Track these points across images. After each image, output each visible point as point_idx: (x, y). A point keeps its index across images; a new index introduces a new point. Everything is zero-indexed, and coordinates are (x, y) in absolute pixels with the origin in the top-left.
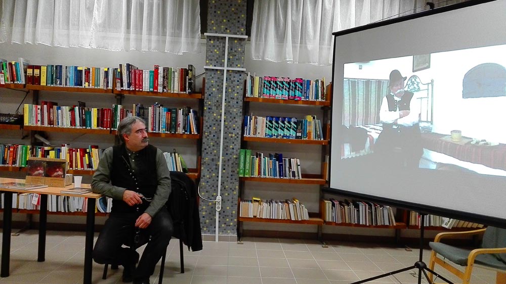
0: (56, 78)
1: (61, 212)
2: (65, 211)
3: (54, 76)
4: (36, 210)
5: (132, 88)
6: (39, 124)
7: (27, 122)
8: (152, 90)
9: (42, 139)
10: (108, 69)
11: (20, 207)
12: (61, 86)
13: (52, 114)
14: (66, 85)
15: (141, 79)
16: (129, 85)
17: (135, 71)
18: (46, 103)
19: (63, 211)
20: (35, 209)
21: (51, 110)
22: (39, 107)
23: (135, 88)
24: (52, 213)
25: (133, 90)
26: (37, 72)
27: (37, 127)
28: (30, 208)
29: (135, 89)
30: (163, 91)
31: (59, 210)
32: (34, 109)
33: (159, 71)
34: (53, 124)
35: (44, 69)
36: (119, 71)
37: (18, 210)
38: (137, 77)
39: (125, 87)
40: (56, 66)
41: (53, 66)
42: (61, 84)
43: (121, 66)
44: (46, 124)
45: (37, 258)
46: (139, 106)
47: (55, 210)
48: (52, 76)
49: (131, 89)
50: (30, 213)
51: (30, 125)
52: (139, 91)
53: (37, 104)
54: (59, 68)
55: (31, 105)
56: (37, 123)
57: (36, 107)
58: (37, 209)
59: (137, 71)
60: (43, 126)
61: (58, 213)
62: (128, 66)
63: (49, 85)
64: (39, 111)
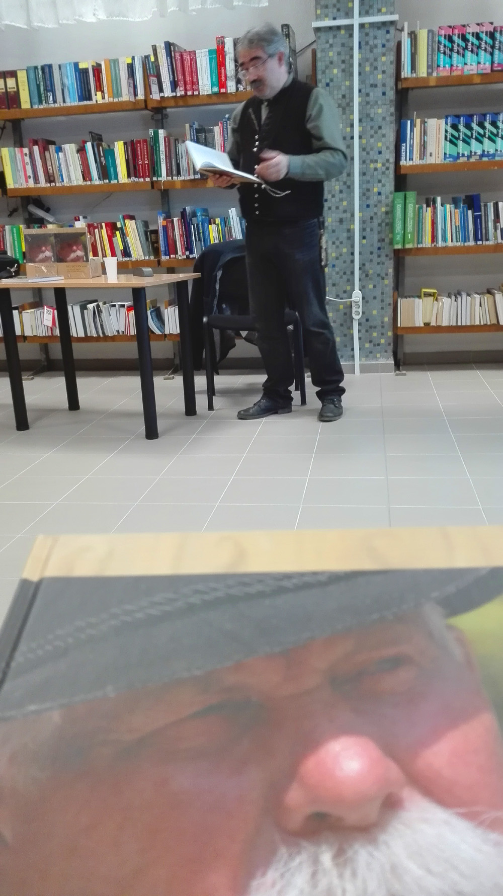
0: (46, 90)
1: (92, 337)
2: (99, 336)
3: (42, 88)
4: (52, 337)
5: (180, 92)
6: (31, 183)
7: (10, 183)
8: (216, 89)
9: (41, 213)
10: (133, 58)
11: (28, 333)
12: (57, 105)
13: (49, 163)
14: (64, 101)
15: (194, 72)
16: (174, 85)
17: (182, 56)
18: (36, 143)
19: (95, 335)
20: (50, 334)
21: (47, 154)
22: (26, 150)
23: (186, 90)
24: (79, 340)
25: (181, 96)
26: (11, 82)
27: (29, 189)
28: (42, 332)
29: (186, 93)
30: (237, 89)
31: (89, 335)
32: (19, 156)
33: (226, 49)
34: (54, 181)
35: (22, 76)
36: (152, 59)
37: (24, 338)
38: (187, 69)
39: (168, 92)
40: (43, 68)
41: (36, 68)
42: (55, 101)
43: (155, 49)
44: (43, 183)
45: (67, 405)
46: (196, 126)
47: (81, 334)
48: (38, 86)
49: (178, 95)
50: (44, 343)
51: (17, 186)
52: (193, 95)
53: (22, 146)
54: (47, 70)
55: (12, 149)
56: (27, 181)
57: (22, 152)
58: (54, 334)
59: (185, 56)
60: (39, 186)
61: (87, 339)
62: (169, 46)
63: (36, 107)
64: (27, 159)
